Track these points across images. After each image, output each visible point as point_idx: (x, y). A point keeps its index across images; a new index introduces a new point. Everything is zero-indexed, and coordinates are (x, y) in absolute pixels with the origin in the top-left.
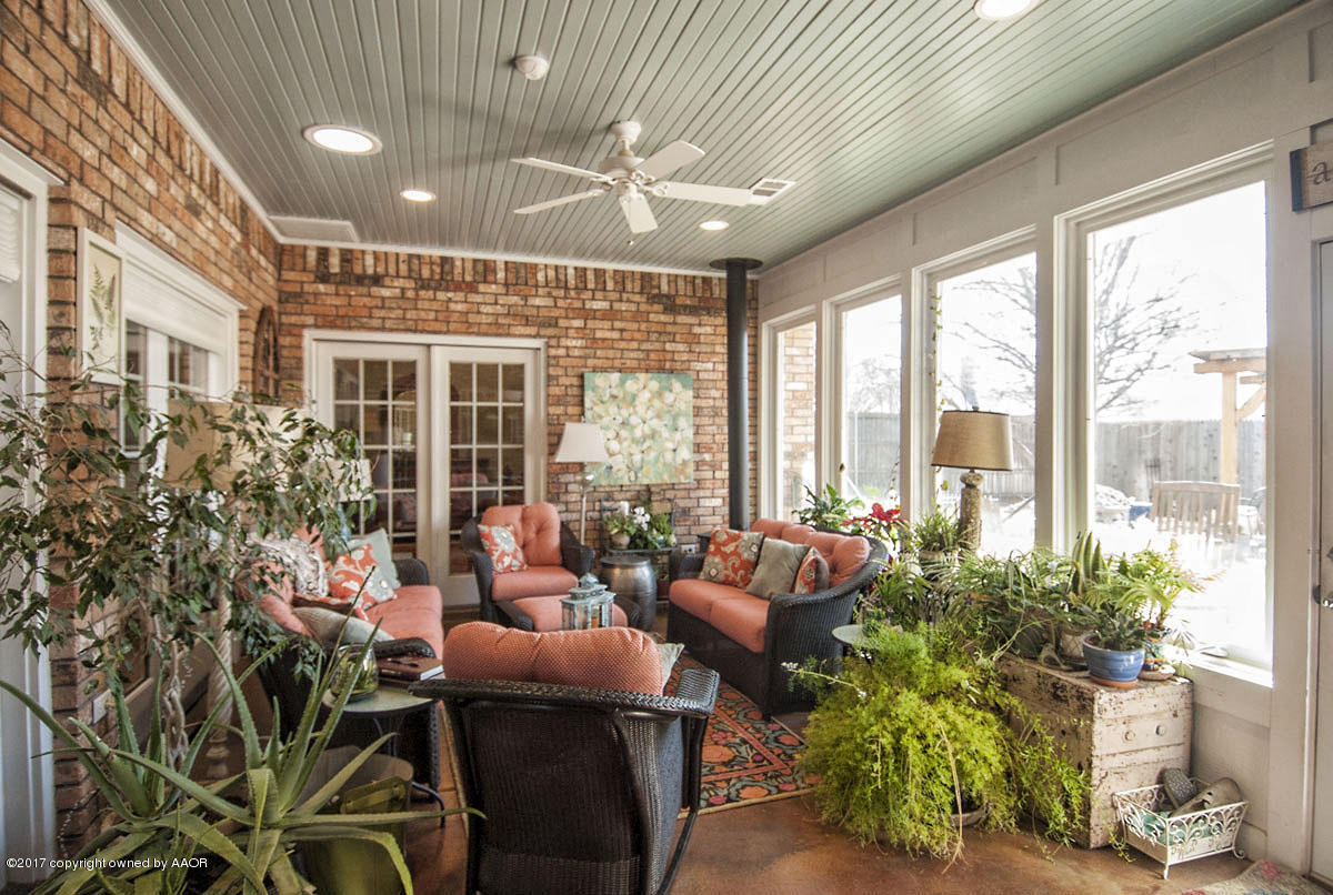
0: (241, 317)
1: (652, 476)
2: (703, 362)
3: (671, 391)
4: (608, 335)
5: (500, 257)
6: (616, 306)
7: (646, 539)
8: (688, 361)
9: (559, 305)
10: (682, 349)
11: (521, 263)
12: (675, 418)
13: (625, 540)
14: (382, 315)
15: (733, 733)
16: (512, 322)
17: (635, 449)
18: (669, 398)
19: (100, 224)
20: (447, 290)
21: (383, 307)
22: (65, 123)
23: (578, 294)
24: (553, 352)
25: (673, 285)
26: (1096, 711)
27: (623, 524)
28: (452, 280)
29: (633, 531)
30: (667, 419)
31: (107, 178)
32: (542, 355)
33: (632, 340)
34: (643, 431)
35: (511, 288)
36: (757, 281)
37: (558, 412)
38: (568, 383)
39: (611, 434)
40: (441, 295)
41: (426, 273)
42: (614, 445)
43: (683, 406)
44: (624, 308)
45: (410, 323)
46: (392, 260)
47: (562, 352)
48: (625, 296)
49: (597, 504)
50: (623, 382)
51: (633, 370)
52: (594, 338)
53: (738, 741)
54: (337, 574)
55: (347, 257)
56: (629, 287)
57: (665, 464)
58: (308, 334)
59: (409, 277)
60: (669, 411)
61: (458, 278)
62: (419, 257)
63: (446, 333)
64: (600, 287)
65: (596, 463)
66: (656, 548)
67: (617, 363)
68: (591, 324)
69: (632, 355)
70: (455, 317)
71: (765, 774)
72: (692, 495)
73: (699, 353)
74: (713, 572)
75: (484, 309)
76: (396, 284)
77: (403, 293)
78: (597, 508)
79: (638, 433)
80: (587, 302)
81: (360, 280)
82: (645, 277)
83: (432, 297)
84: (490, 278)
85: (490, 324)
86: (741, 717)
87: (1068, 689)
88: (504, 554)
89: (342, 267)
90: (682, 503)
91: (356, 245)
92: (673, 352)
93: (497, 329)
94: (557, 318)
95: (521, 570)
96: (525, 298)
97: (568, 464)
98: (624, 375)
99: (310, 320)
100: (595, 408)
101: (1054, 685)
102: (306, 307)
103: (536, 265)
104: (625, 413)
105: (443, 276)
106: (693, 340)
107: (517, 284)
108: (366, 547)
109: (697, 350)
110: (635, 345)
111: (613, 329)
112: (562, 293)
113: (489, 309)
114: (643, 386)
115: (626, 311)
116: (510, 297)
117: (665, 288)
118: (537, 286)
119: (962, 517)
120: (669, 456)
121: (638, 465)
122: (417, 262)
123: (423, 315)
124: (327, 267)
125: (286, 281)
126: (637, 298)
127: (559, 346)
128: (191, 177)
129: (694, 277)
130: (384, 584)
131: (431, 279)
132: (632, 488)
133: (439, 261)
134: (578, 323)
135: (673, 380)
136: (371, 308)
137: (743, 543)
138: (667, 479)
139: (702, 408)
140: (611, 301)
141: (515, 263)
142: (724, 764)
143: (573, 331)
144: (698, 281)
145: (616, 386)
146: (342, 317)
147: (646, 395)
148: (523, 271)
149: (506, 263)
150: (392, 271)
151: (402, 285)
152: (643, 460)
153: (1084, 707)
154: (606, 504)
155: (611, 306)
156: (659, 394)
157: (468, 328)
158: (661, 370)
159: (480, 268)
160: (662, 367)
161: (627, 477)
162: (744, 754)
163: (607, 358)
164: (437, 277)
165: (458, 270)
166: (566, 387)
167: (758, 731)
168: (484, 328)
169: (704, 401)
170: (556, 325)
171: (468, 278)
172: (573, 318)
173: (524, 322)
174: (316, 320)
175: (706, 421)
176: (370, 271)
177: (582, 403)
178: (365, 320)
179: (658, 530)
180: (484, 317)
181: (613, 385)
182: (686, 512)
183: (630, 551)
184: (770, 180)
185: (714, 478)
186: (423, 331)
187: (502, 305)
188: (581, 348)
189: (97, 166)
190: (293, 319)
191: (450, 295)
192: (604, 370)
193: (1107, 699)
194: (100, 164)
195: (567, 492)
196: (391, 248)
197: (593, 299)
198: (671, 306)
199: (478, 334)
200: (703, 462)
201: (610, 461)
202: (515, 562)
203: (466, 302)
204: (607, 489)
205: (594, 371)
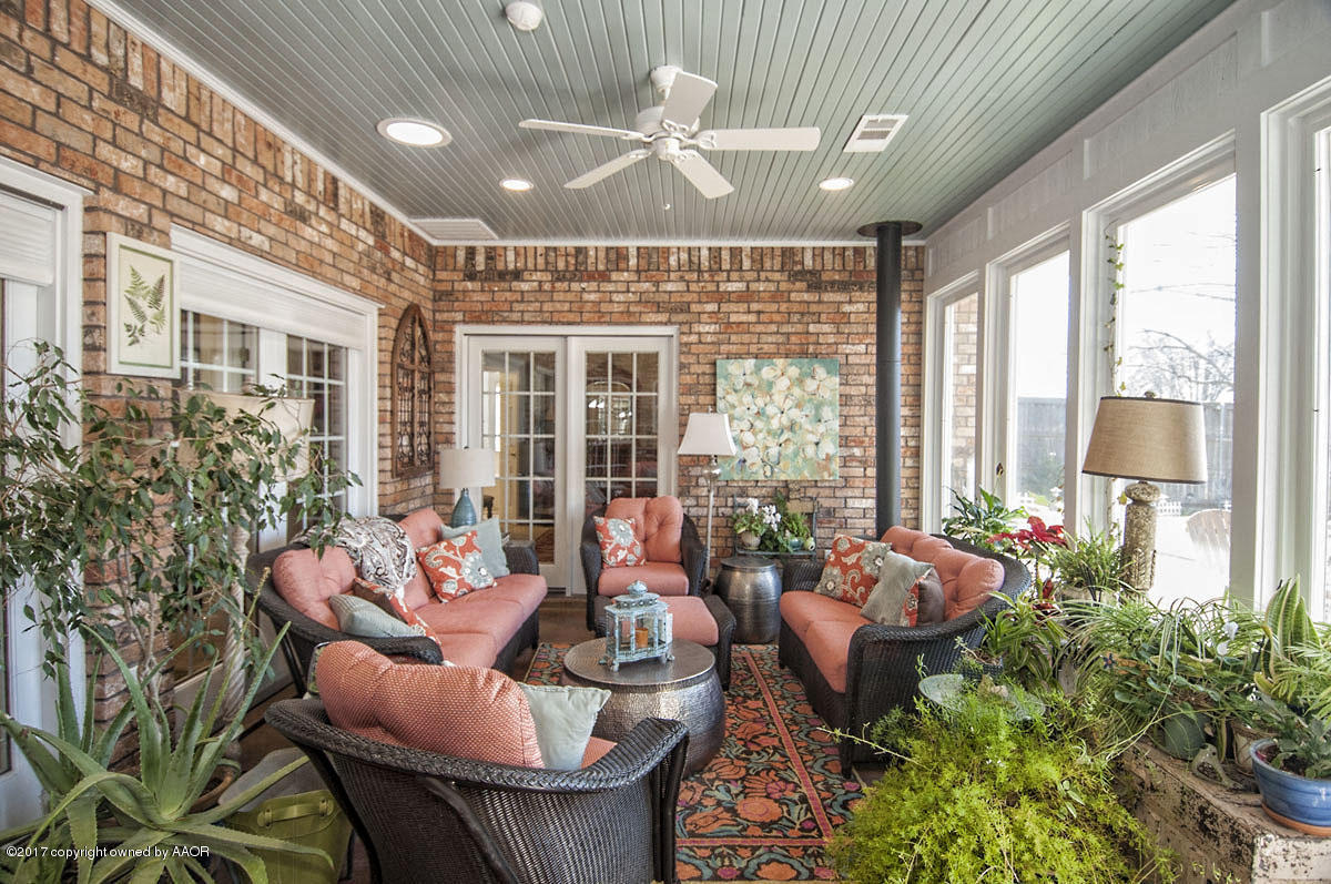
0: (380, 315)
1: (789, 471)
2: (853, 344)
3: (813, 377)
4: (744, 318)
5: (632, 244)
6: (754, 286)
7: (777, 541)
8: (836, 343)
9: (691, 289)
10: (829, 330)
11: (654, 248)
12: (818, 407)
13: (754, 541)
14: (521, 308)
15: (797, 786)
16: (643, 310)
17: (772, 442)
18: (811, 385)
19: (146, 230)
20: (581, 281)
21: (522, 301)
22: (90, 137)
23: (712, 276)
24: (685, 339)
25: (819, 259)
26: (1256, 864)
27: (752, 523)
28: (586, 270)
29: (762, 531)
30: (809, 410)
31: (156, 186)
32: (675, 342)
33: (771, 322)
34: (780, 422)
35: (643, 274)
36: (923, 247)
37: (689, 402)
38: (700, 372)
39: (745, 425)
40: (575, 286)
41: (561, 265)
42: (748, 438)
43: (827, 395)
44: (761, 289)
45: (547, 314)
46: (531, 254)
47: (694, 338)
48: (763, 275)
49: (730, 500)
50: (758, 369)
51: (770, 356)
52: (729, 323)
53: (796, 797)
54: (435, 559)
55: (491, 254)
56: (768, 265)
57: (805, 459)
58: (459, 330)
59: (546, 270)
60: (810, 400)
61: (591, 268)
62: (555, 249)
63: (579, 324)
64: (736, 267)
65: (728, 456)
66: (787, 551)
67: (753, 349)
68: (725, 307)
69: (770, 339)
70: (588, 307)
71: (805, 849)
72: (838, 494)
73: (849, 334)
74: (831, 586)
75: (616, 297)
76: (534, 278)
77: (540, 286)
78: (730, 504)
79: (775, 424)
80: (721, 284)
81: (502, 276)
82: (786, 252)
83: (567, 289)
84: (622, 266)
85: (622, 313)
86: (817, 767)
87: (1220, 820)
88: (618, 547)
89: (487, 264)
90: (826, 503)
91: (499, 243)
92: (818, 334)
93: (629, 318)
94: (689, 303)
95: (637, 565)
96: (657, 284)
97: (698, 456)
98: (760, 361)
99: (459, 316)
100: (729, 398)
101: (1202, 810)
102: (456, 304)
103: (668, 248)
104: (760, 402)
105: (578, 268)
106: (840, 319)
107: (649, 270)
108: (470, 534)
109: (847, 331)
110: (773, 328)
111: (749, 312)
112: (695, 275)
113: (621, 297)
114: (781, 373)
115: (764, 291)
116: (642, 284)
117: (809, 263)
118: (669, 271)
119: (1125, 544)
120: (810, 450)
121: (774, 459)
122: (553, 254)
123: (558, 306)
124: (474, 266)
125: (439, 281)
126: (777, 276)
127: (691, 333)
128: (293, 185)
129: (844, 248)
130: (483, 571)
131: (566, 271)
132: (769, 484)
133: (573, 252)
134: (712, 307)
135: (816, 366)
136: (512, 302)
137: (867, 555)
138: (807, 475)
139: (851, 396)
140: (748, 282)
141: (647, 248)
142: (763, 825)
143: (706, 315)
144: (849, 253)
145: (751, 374)
146: (487, 312)
147: (783, 383)
148: (655, 256)
149: (638, 248)
150: (530, 265)
151: (540, 279)
152: (780, 454)
153: (1239, 854)
154: (739, 500)
155: (748, 287)
156: (800, 381)
157: (599, 318)
158: (804, 354)
159: (613, 256)
160: (804, 351)
161: (762, 472)
162: (794, 817)
163: (742, 343)
164: (572, 268)
165: (591, 260)
166: (698, 375)
167: (828, 788)
168: (615, 317)
169: (853, 388)
170: (689, 311)
171: (601, 267)
172: (707, 302)
173: (655, 309)
174: (464, 316)
175: (855, 411)
176: (511, 266)
177: (714, 392)
178: (506, 314)
179: (792, 532)
180: (616, 305)
181: (748, 372)
182: (830, 512)
183: (759, 553)
184: (874, 117)
185: (865, 476)
186: (557, 323)
187: (633, 293)
188: (714, 333)
189: (142, 176)
190: (445, 316)
191: (584, 285)
192: (739, 356)
193: (1279, 849)
194: (145, 174)
195: (697, 485)
196: (530, 243)
197: (729, 281)
198: (815, 282)
199: (610, 323)
200: (852, 457)
201: (744, 454)
202: (631, 557)
203: (598, 291)
204: (740, 484)
205: (728, 358)
